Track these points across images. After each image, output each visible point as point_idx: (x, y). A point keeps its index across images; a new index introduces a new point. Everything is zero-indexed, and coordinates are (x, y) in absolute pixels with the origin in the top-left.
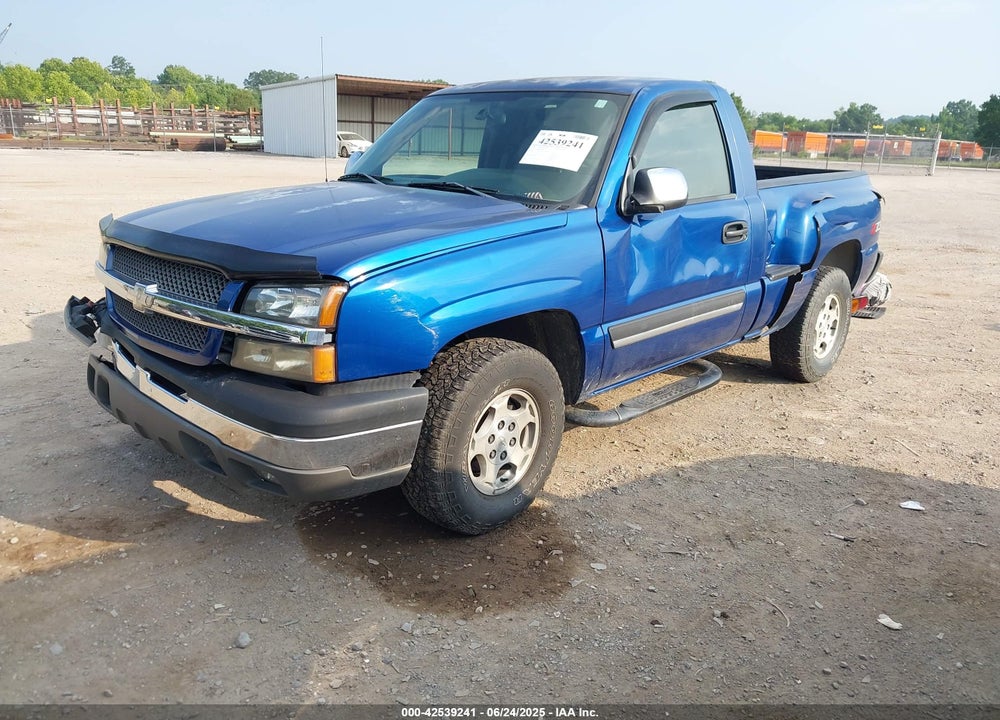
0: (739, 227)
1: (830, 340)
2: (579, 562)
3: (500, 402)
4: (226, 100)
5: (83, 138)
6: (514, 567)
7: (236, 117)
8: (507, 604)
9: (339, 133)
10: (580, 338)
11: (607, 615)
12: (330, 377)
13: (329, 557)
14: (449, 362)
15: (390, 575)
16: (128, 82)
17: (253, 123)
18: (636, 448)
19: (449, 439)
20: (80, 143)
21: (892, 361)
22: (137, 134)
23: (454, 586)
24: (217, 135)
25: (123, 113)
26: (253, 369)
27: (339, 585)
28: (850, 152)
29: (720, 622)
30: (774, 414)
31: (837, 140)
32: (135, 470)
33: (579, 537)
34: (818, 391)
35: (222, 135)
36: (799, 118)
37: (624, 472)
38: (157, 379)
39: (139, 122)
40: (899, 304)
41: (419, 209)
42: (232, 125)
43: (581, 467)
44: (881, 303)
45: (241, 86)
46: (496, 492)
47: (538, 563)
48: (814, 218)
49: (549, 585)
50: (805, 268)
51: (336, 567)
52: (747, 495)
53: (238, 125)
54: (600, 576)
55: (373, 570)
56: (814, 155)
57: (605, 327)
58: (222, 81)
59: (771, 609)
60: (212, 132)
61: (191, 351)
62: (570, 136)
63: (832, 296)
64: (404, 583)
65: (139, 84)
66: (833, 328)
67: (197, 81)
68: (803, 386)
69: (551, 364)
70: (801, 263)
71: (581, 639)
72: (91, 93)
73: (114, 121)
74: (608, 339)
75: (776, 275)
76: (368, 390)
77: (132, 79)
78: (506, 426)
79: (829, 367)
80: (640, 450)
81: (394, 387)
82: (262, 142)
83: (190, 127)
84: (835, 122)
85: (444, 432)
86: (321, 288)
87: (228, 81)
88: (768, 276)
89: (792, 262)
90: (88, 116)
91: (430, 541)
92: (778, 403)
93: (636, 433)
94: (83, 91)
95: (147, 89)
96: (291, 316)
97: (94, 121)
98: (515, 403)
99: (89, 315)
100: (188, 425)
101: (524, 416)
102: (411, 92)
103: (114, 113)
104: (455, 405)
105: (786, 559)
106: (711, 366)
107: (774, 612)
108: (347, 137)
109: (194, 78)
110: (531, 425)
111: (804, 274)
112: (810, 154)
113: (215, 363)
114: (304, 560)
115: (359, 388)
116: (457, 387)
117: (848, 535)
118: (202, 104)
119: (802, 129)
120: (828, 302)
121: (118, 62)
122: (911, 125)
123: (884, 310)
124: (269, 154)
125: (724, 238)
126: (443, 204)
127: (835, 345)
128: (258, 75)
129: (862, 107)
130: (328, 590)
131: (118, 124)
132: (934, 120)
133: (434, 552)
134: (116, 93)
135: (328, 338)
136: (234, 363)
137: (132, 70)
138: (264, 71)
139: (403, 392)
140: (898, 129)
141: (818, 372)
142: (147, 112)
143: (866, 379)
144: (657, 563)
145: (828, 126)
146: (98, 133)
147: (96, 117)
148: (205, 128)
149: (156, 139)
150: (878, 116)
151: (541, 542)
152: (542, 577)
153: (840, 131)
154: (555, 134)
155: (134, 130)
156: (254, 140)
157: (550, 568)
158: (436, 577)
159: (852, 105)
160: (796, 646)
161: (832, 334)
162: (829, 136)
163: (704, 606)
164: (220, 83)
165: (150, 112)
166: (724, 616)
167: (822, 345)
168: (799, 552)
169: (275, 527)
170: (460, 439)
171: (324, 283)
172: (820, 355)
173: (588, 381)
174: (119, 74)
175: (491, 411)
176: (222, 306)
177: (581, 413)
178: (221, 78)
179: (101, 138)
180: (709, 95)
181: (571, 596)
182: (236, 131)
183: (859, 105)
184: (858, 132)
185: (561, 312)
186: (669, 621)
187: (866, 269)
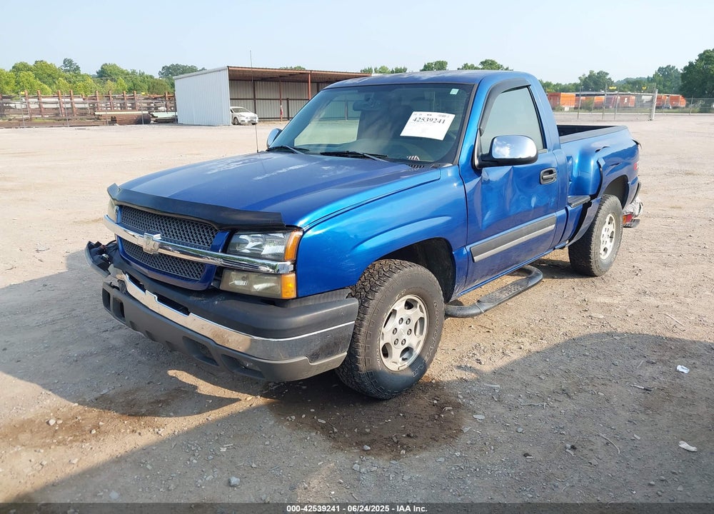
0: (551, 172)
1: (610, 245)
2: (465, 414)
3: (399, 305)
4: (147, 87)
5: (47, 119)
6: (421, 421)
7: (155, 99)
8: (421, 447)
9: (232, 108)
10: (452, 257)
11: (492, 452)
12: (293, 295)
13: (290, 419)
14: (363, 279)
15: (336, 430)
16: (76, 77)
17: (168, 103)
18: (488, 330)
19: (366, 335)
20: (46, 123)
21: (652, 258)
22: (86, 114)
23: (381, 436)
24: (144, 112)
25: (75, 100)
26: (236, 291)
27: (301, 439)
28: (593, 106)
29: (572, 452)
30: (578, 300)
31: (582, 98)
32: (139, 362)
33: (461, 397)
34: (605, 282)
35: (147, 112)
36: (554, 83)
37: (482, 348)
38: (162, 299)
39: (87, 106)
40: (648, 216)
41: (339, 173)
42: (152, 105)
43: (451, 346)
44: (636, 216)
45: (157, 76)
46: (400, 369)
47: (436, 417)
48: (598, 162)
49: (448, 432)
50: (593, 197)
51: (296, 426)
52: (571, 360)
53: (158, 105)
54: (482, 424)
55: (323, 427)
56: (567, 109)
57: (468, 247)
58: (143, 73)
59: (605, 442)
60: (139, 110)
61: (190, 280)
62: (435, 115)
63: (610, 215)
64: (347, 436)
65: (84, 78)
66: (611, 237)
67: (125, 75)
68: (593, 279)
69: (433, 275)
70: (590, 193)
71: (478, 470)
72: (50, 85)
73: (69, 106)
74: (471, 255)
75: (575, 203)
76: (317, 302)
77: (79, 75)
78: (404, 321)
79: (610, 264)
80: (491, 331)
81: (334, 299)
82: (176, 116)
83: (123, 107)
84: (579, 85)
85: (363, 330)
86: (284, 234)
87: (147, 73)
88: (570, 204)
89: (584, 193)
90: (50, 102)
91: (357, 404)
92: (579, 292)
93: (485, 319)
94: (45, 85)
95: (90, 81)
96: (262, 253)
97: (55, 106)
98: (409, 305)
99: (104, 255)
100: (190, 332)
101: (416, 314)
102: (281, 76)
103: (68, 100)
104: (370, 310)
105: (607, 405)
106: (535, 269)
107: (607, 444)
108: (237, 111)
109: (123, 72)
110: (422, 319)
111: (593, 201)
112: (564, 109)
113: (210, 288)
114: (273, 422)
115: (310, 302)
116: (370, 297)
117: (647, 385)
118: (130, 90)
119: (557, 91)
120: (607, 220)
121: (68, 62)
122: (634, 85)
123: (638, 221)
124: (182, 124)
125: (542, 180)
126: (353, 168)
127: (613, 249)
128: (169, 68)
129: (598, 73)
130: (295, 443)
131: (72, 108)
132: (650, 80)
133: (362, 412)
134: (68, 85)
135: (292, 268)
136: (223, 287)
137: (78, 68)
138: (172, 65)
139: (341, 302)
140: (624, 88)
141: (604, 269)
142: (92, 98)
143: (637, 272)
144: (520, 412)
145: (576, 88)
146: (57, 115)
147: (57, 103)
148: (133, 108)
149: (100, 117)
150: (610, 79)
151: (435, 402)
152: (441, 427)
153: (584, 91)
154: (424, 114)
155: (84, 111)
156: (170, 115)
157: (446, 420)
158: (368, 430)
159: (591, 72)
160: (627, 467)
161: (611, 241)
162: (577, 95)
163: (558, 442)
164: (142, 75)
165: (94, 98)
166: (573, 448)
167: (605, 250)
168: (615, 399)
169: (248, 399)
170: (374, 333)
171: (286, 230)
172: (604, 257)
173: (458, 285)
174: (69, 71)
175: (394, 312)
176: (215, 249)
177: (452, 308)
178: (142, 71)
179: (59, 118)
180: (525, 81)
181: (464, 440)
182: (156, 109)
183: (596, 72)
184: (596, 91)
185: (439, 239)
186: (536, 454)
187: (631, 195)
